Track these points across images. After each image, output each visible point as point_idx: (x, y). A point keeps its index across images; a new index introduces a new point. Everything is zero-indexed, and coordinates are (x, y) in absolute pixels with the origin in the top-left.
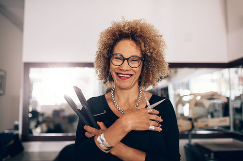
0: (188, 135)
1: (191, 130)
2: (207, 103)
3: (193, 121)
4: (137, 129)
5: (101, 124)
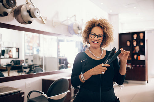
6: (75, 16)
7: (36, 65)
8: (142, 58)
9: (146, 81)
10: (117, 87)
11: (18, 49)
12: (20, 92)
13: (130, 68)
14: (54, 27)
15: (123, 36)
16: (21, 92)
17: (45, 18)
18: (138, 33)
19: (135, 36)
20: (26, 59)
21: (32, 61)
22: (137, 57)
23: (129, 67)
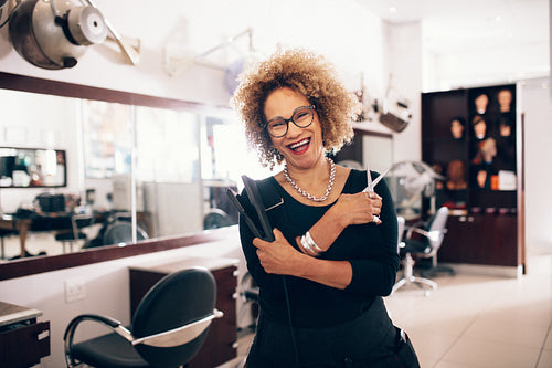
6: (250, 32)
7: (124, 211)
8: (506, 184)
9: (520, 268)
10: (414, 289)
11: (62, 156)
12: (33, 320)
13: (463, 219)
14: (170, 75)
15: (437, 102)
16: (38, 321)
17: (136, 45)
18: (492, 92)
19: (481, 104)
20: (89, 191)
21: (110, 197)
22: (488, 180)
23: (458, 217)
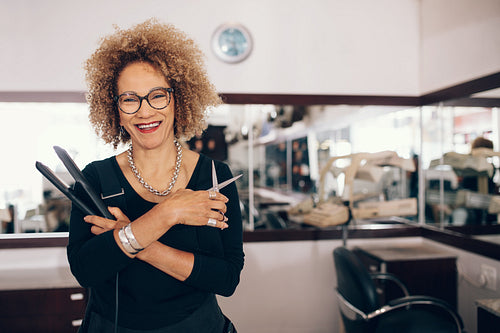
0: (341, 231)
1: (347, 223)
2: (378, 174)
3: (351, 205)
4: (187, 223)
5: (115, 211)
